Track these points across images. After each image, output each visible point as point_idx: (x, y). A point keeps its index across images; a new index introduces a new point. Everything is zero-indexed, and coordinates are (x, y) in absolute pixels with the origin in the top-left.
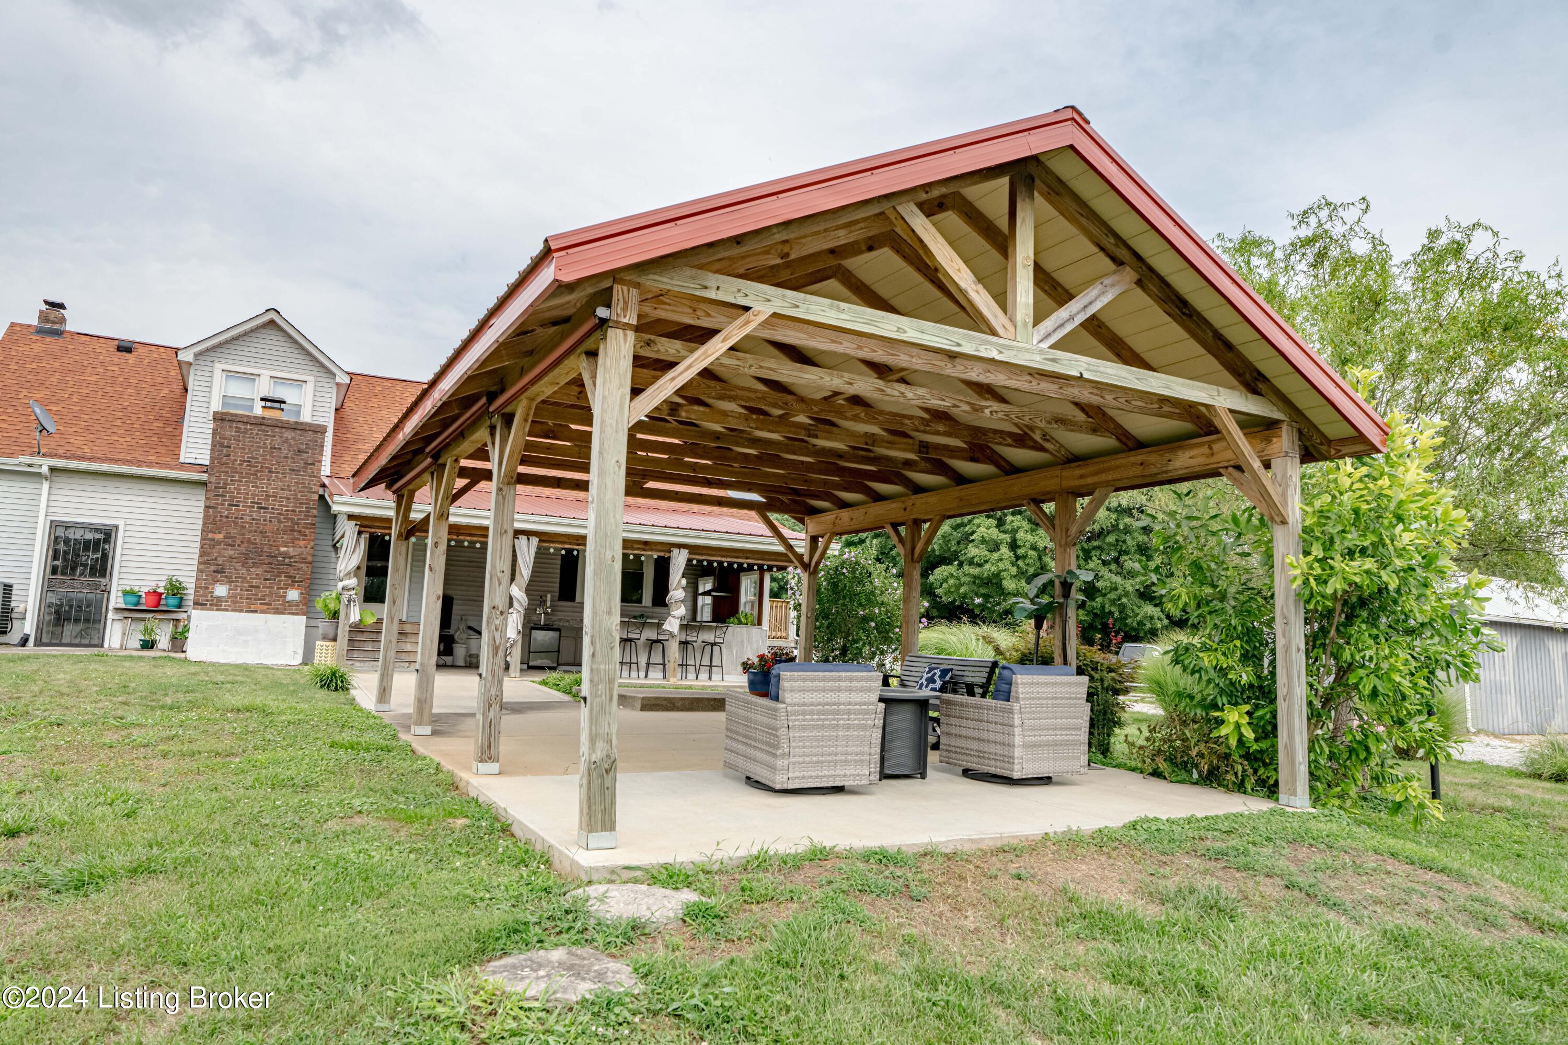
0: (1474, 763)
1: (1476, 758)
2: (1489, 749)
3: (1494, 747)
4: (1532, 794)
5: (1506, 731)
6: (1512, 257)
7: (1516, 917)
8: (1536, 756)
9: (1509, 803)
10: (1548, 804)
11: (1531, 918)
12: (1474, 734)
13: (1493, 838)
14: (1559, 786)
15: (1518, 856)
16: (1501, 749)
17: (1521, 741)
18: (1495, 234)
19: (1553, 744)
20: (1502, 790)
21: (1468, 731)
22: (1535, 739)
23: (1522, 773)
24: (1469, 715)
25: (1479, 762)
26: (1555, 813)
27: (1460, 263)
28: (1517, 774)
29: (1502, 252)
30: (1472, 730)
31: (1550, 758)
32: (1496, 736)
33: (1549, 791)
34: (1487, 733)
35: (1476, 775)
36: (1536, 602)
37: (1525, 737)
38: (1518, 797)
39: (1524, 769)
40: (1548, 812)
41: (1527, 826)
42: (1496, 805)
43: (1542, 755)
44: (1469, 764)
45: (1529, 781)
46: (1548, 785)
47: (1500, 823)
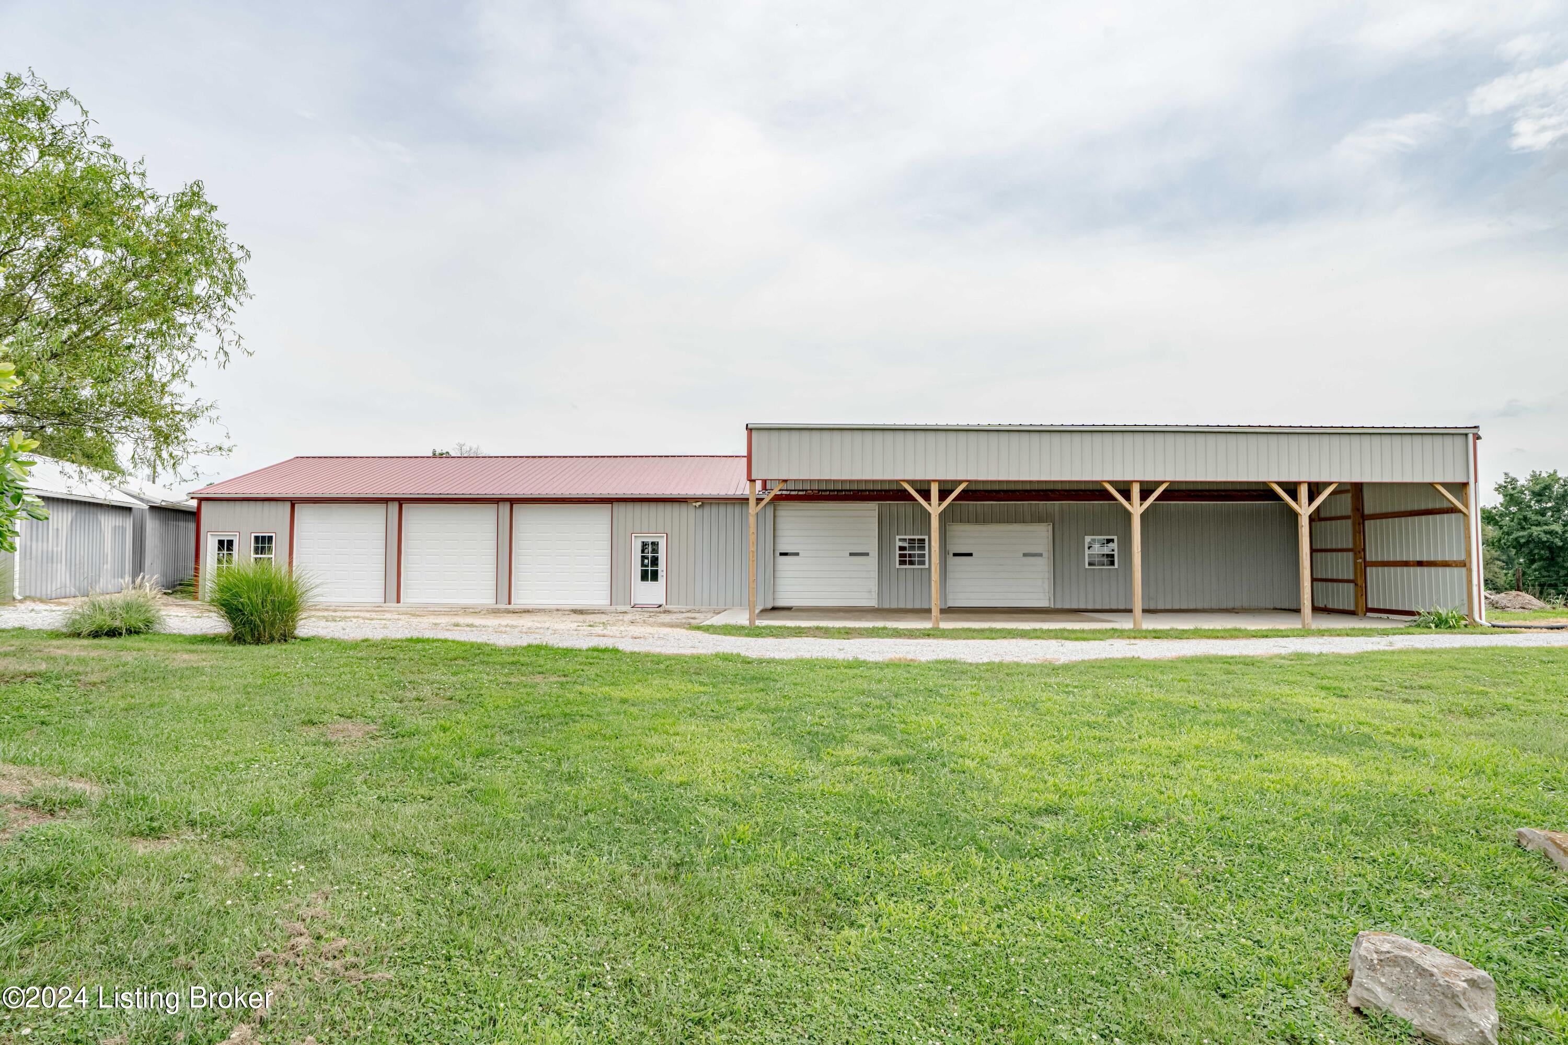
0: (15, 629)
1: (17, 625)
2: (33, 614)
3: (38, 612)
4: (68, 653)
5: (54, 596)
6: (100, 141)
7: (23, 806)
8: (78, 617)
9: (43, 667)
10: (82, 661)
11: (40, 802)
12: (21, 601)
13: (18, 709)
14: (96, 641)
15: (43, 723)
16: (45, 613)
17: (66, 604)
18: (85, 112)
19: (94, 605)
20: (38, 654)
21: (14, 599)
22: (80, 600)
23: (63, 634)
24: (17, 584)
25: (20, 628)
26: (89, 669)
27: (43, 125)
28: (56, 635)
29: (91, 131)
30: (19, 597)
31: (90, 617)
32: (41, 601)
33: (85, 647)
34: (33, 599)
35: (13, 642)
36: (89, 477)
37: (71, 600)
38: (54, 659)
39: (65, 630)
40: (81, 669)
41: (58, 687)
42: (29, 670)
43: (83, 616)
44: (9, 631)
45: (67, 641)
46: (85, 642)
47: (31, 690)
